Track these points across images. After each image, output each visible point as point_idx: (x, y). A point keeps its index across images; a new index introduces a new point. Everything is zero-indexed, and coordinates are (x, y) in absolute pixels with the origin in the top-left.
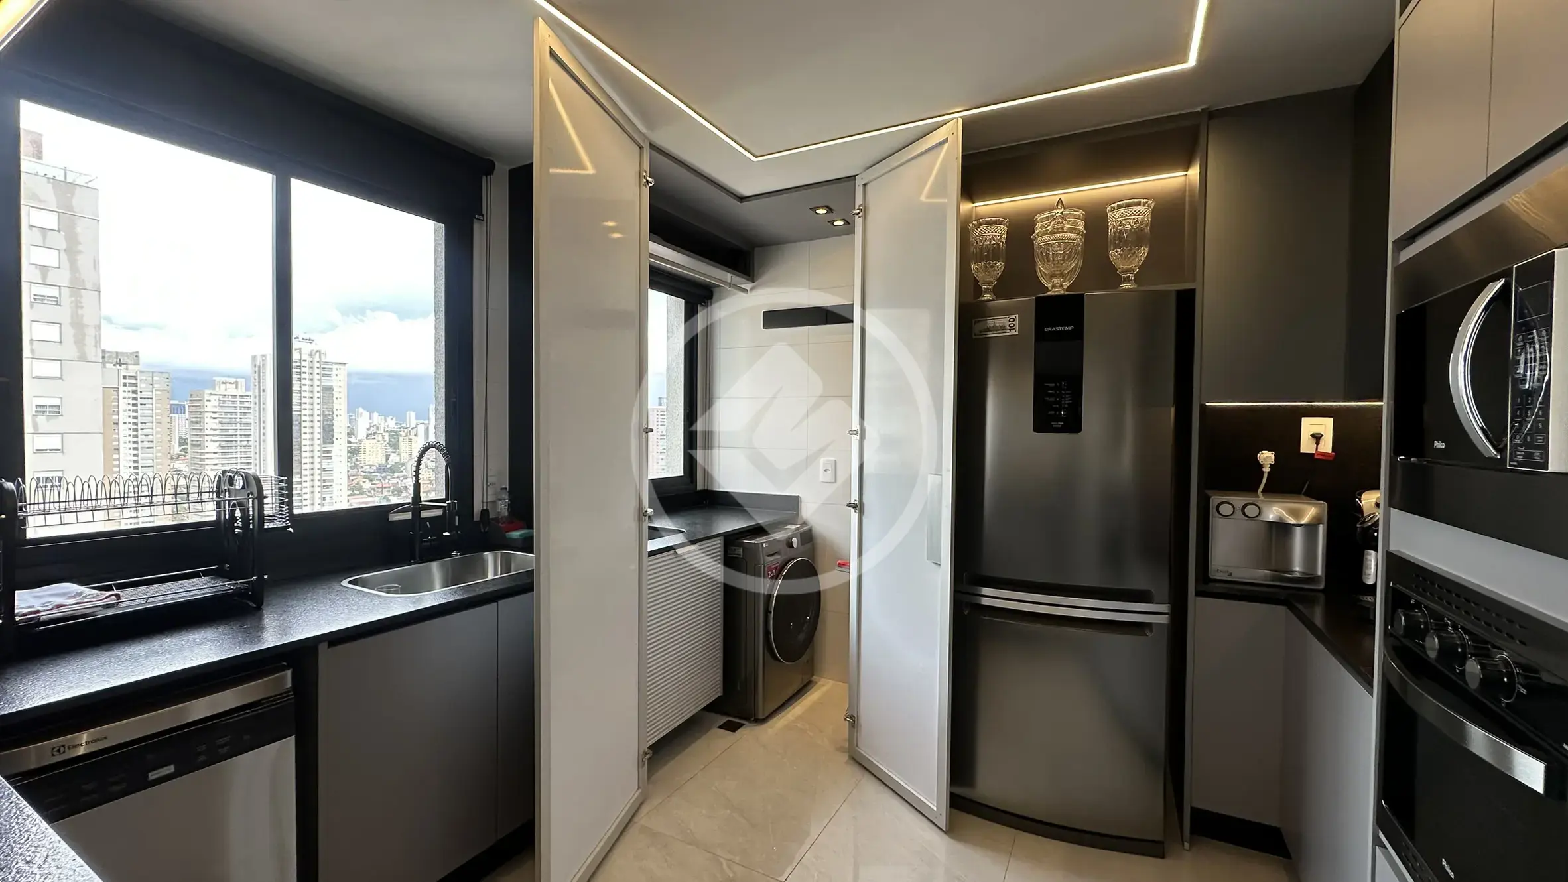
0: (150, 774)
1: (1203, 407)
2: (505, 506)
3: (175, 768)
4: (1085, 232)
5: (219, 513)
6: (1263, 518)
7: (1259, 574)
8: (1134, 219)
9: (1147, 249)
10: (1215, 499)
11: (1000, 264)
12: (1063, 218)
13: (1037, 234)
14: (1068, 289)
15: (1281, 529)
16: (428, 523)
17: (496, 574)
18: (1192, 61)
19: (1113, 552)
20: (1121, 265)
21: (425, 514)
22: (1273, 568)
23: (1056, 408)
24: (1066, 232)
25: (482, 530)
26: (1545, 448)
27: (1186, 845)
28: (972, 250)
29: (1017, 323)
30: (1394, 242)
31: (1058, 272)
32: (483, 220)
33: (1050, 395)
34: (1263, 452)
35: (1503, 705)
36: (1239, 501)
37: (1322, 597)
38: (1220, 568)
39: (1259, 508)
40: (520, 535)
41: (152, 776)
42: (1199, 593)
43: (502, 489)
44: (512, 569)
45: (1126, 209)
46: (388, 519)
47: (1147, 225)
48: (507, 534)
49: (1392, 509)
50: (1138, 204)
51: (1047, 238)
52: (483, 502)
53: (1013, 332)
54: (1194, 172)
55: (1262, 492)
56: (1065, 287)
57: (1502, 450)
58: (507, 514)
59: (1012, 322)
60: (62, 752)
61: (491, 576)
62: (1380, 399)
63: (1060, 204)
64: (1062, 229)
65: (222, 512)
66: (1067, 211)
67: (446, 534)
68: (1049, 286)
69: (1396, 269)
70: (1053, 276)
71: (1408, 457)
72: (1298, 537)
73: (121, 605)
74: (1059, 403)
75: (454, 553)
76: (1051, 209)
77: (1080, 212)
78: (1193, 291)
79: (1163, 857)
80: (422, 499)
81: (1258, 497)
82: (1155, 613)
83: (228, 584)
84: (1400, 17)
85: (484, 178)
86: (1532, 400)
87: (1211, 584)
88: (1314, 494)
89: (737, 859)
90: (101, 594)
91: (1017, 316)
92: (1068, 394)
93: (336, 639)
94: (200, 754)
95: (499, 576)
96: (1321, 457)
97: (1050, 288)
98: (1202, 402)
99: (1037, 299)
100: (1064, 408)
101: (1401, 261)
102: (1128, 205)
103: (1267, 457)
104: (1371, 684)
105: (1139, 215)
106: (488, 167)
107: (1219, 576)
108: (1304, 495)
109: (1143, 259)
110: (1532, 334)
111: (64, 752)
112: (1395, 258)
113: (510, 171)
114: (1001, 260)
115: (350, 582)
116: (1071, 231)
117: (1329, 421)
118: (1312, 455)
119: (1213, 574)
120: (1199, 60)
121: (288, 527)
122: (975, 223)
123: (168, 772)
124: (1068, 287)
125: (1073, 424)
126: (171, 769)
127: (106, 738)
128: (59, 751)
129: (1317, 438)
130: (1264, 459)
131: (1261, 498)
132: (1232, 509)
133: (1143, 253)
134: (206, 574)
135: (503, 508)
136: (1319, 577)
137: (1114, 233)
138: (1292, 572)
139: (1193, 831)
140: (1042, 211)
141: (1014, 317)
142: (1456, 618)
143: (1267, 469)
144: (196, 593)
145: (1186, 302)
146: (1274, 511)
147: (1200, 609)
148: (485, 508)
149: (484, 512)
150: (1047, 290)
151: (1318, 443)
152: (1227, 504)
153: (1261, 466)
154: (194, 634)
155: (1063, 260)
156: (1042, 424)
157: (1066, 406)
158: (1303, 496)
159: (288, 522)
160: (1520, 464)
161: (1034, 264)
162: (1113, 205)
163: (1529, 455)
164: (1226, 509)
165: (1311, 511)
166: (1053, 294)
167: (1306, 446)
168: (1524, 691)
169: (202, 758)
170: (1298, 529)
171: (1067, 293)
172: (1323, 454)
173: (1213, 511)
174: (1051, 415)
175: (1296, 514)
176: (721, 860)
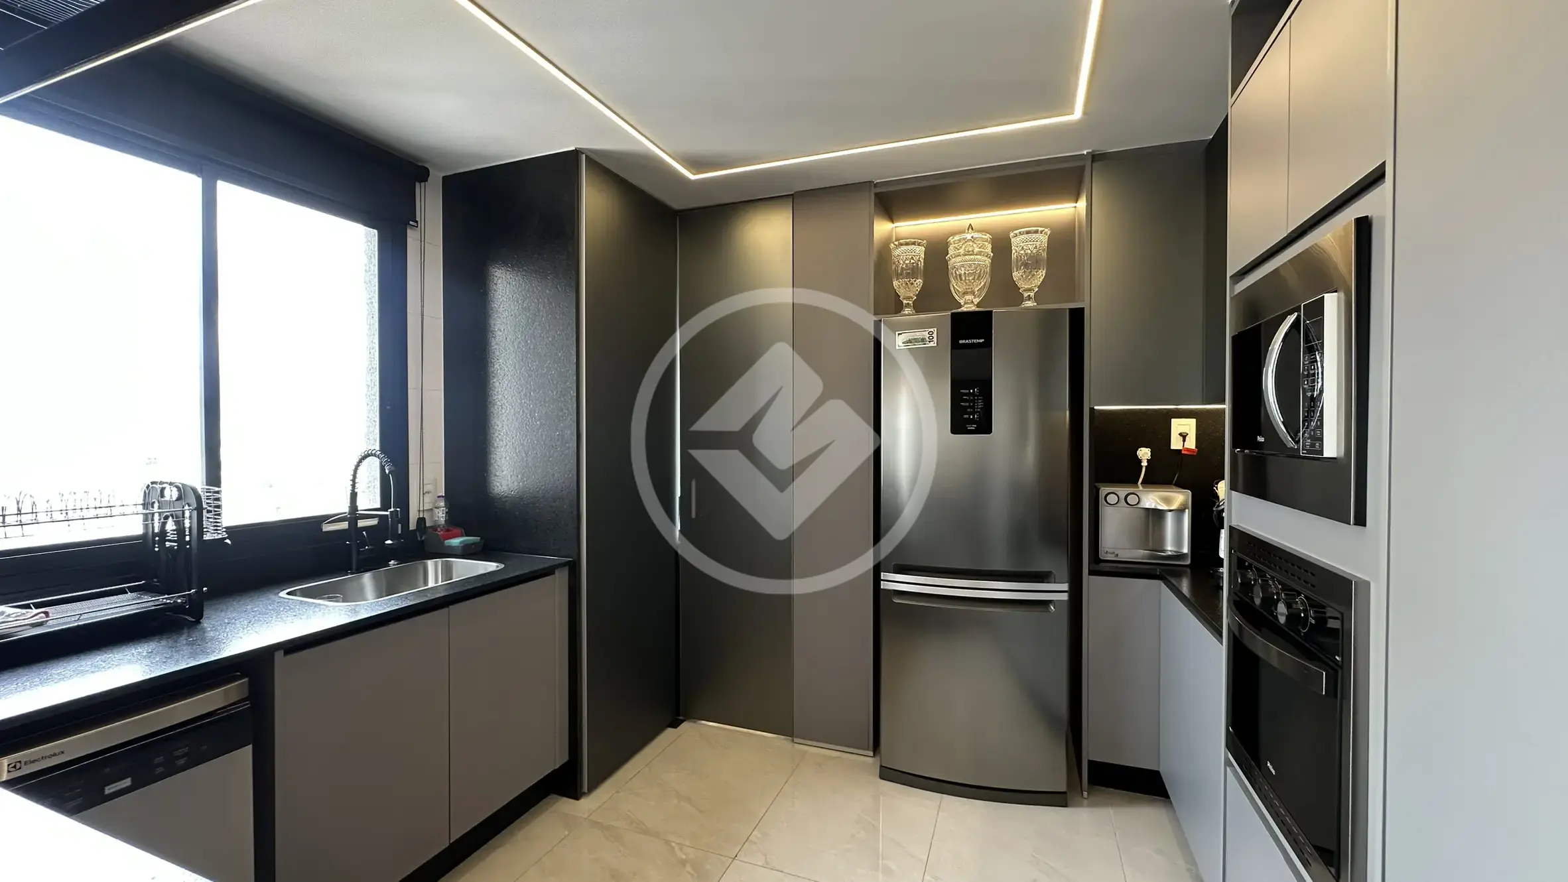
0: (107, 788)
1: (1092, 410)
2: (443, 514)
3: (132, 781)
4: (992, 254)
5: (146, 526)
6: (1143, 505)
7: (1139, 554)
8: (1033, 244)
9: (1044, 272)
10: (1104, 490)
11: (920, 281)
12: (973, 242)
13: (951, 256)
14: (978, 305)
15: (1156, 515)
16: (364, 533)
17: (436, 581)
18: (1077, 114)
19: (1019, 540)
20: (1022, 285)
21: (361, 523)
22: (1151, 549)
23: (970, 412)
24: (976, 255)
25: (419, 539)
26: (1321, 439)
27: (1085, 794)
28: (893, 268)
29: (935, 335)
30: (1230, 277)
31: (970, 290)
32: (417, 227)
33: (965, 401)
34: (1142, 449)
35: (1302, 634)
36: (1122, 491)
37: (1189, 571)
38: (1109, 550)
39: (1138, 496)
40: (461, 543)
41: (108, 790)
42: (1091, 573)
43: (439, 497)
44: (454, 576)
45: (1026, 236)
46: (322, 529)
47: (1044, 250)
48: (446, 541)
49: (1233, 492)
50: (1036, 232)
51: (959, 259)
52: (419, 511)
53: (932, 344)
54: (1082, 204)
55: (1141, 484)
56: (976, 303)
57: (1297, 442)
58: (443, 523)
59: (931, 333)
60: (18, 767)
61: (431, 584)
62: (1223, 401)
63: (970, 230)
64: (973, 251)
65: (151, 525)
66: (976, 235)
67: (389, 542)
68: (962, 302)
69: (1231, 299)
70: (965, 293)
71: (1243, 449)
72: (1170, 519)
73: (50, 623)
74: (973, 407)
75: (392, 562)
76: (962, 232)
77: (988, 236)
78: (1082, 310)
79: (1065, 806)
80: (359, 509)
81: (1138, 487)
82: (1057, 591)
83: (163, 599)
84: (1232, 97)
85: (417, 185)
86: (1314, 405)
87: (1102, 565)
88: (1181, 485)
89: (687, 843)
90: (27, 612)
91: (935, 329)
92: (980, 399)
93: (293, 647)
94: (158, 766)
95: (440, 583)
96: (1186, 453)
97: (962, 304)
98: (1092, 407)
99: (952, 314)
100: (978, 412)
101: (1236, 293)
102: (1028, 232)
103: (1144, 454)
104: (1221, 635)
105: (1037, 241)
106: (422, 174)
107: (1110, 557)
108: (1175, 485)
109: (1041, 280)
110: (1315, 354)
111: (20, 768)
112: (1232, 290)
113: (444, 177)
114: (919, 277)
115: (288, 594)
116: (979, 253)
117: (1192, 422)
118: (1181, 450)
119: (1102, 556)
120: (1085, 113)
121: (225, 539)
122: (897, 243)
123: (124, 786)
124: (978, 303)
125: (985, 427)
126: (127, 782)
127: (63, 753)
128: (15, 767)
129: (1184, 436)
130: (1143, 455)
131: (1141, 488)
132: (1116, 497)
133: (1041, 274)
134: (132, 590)
135: (441, 516)
136: (1186, 554)
137: (1017, 256)
138: (1164, 551)
139: (1090, 782)
140: (954, 234)
141: (932, 330)
142: (1273, 574)
143: (1144, 464)
144: (131, 608)
145: (1077, 317)
146: (1152, 499)
147: (1092, 585)
148: (421, 516)
149: (421, 521)
150: (961, 306)
151: (1184, 441)
152: (1113, 494)
153: (1140, 461)
154: (136, 649)
155: (974, 279)
156: (958, 427)
157: (979, 410)
158: (1174, 487)
159: (225, 533)
160: (1309, 452)
161: (948, 282)
162: (1015, 232)
163: (1313, 445)
164: (1112, 499)
165: (1180, 497)
166: (965, 310)
167: (1176, 444)
168: (1313, 622)
169: (160, 770)
170: (1169, 514)
171: (977, 309)
172: (1188, 450)
173: (1102, 501)
174: (966, 418)
175: (1167, 501)
176: (673, 844)
